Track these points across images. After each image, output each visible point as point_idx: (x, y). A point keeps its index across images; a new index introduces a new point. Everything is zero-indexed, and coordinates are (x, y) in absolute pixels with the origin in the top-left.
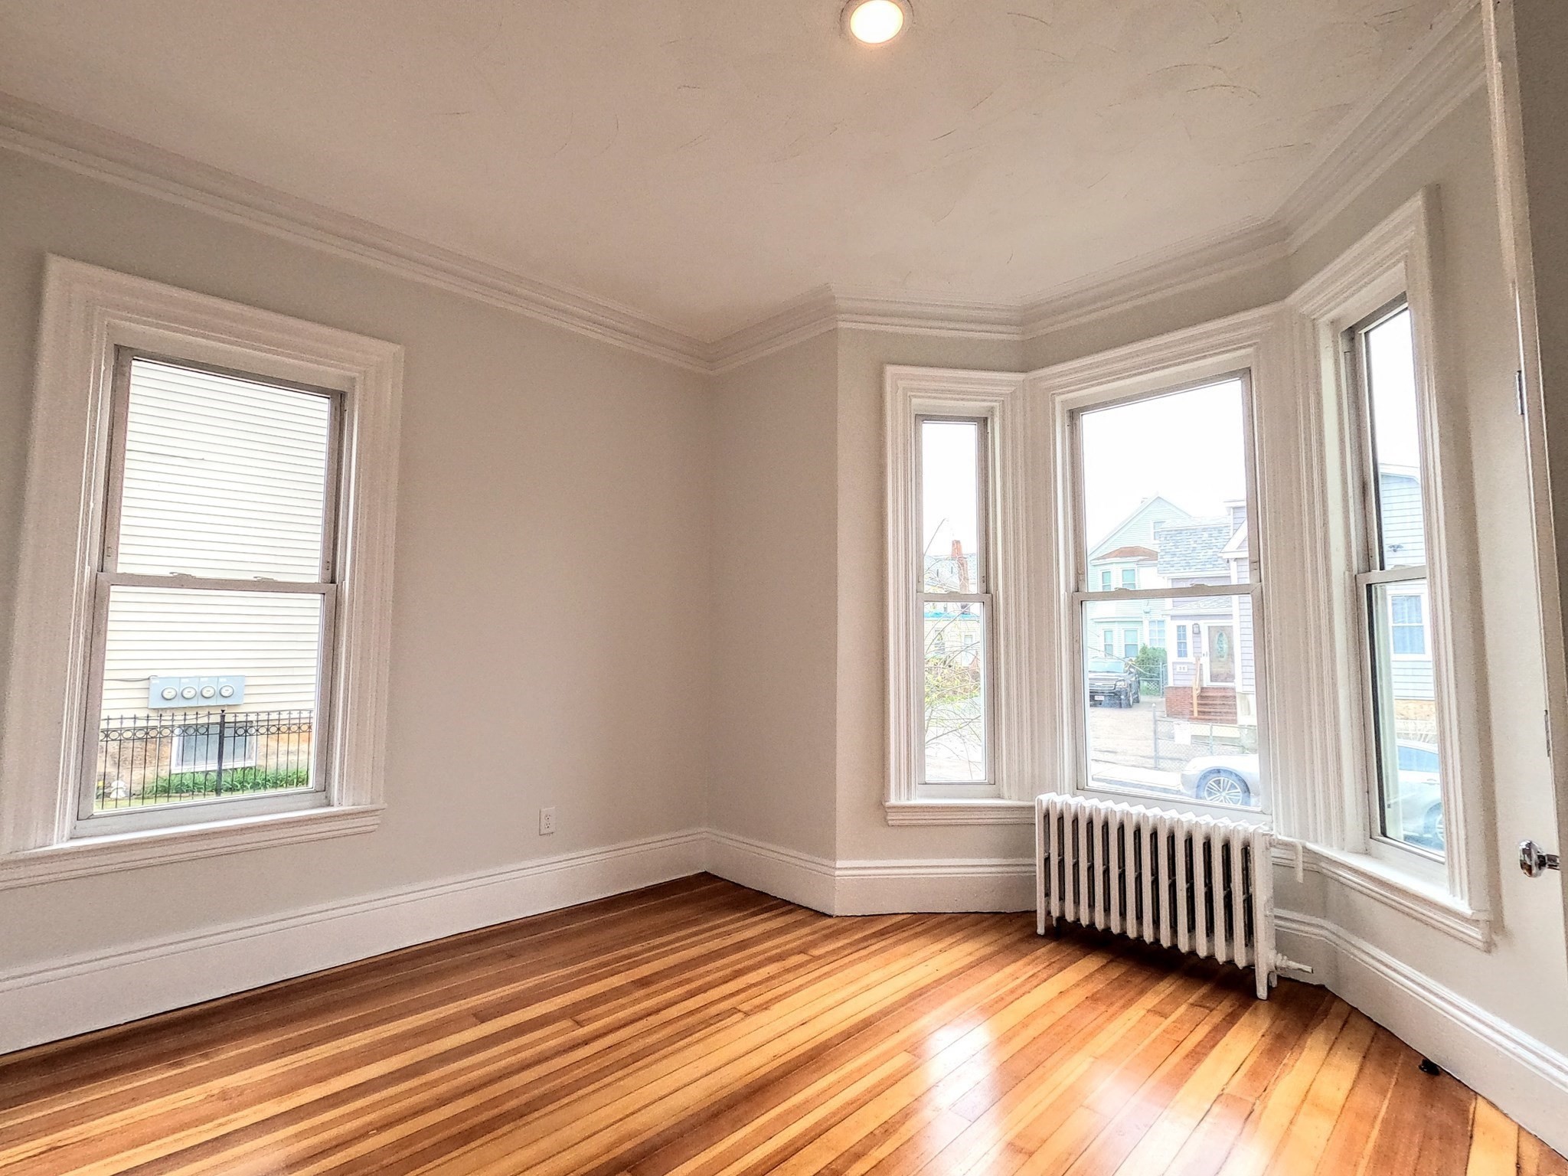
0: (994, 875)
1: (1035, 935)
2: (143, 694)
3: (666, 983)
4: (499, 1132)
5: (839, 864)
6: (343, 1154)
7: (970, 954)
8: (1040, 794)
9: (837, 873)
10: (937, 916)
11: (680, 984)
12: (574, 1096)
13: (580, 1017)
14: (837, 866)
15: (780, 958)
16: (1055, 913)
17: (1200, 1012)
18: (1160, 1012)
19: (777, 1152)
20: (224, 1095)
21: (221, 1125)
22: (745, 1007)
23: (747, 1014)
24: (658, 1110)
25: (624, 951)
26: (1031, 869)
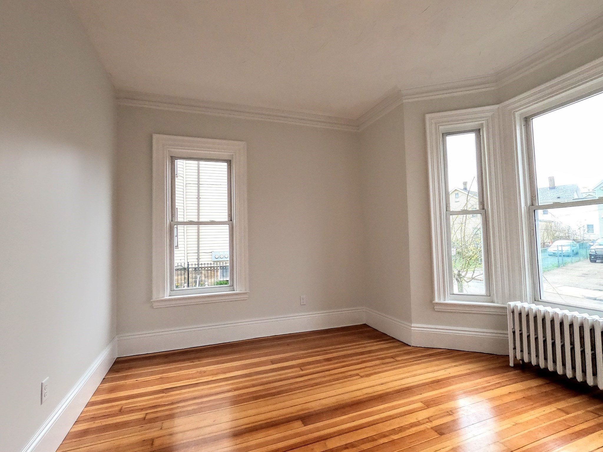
0: (490, 337)
1: (508, 366)
2: (210, 257)
3: (336, 361)
4: (266, 399)
5: (413, 325)
6: (224, 395)
7: (469, 369)
8: (510, 302)
9: (412, 328)
10: (459, 352)
11: (340, 362)
12: (293, 393)
13: (303, 368)
14: (412, 326)
15: (382, 359)
16: (519, 357)
17: (591, 415)
18: (565, 411)
19: (354, 427)
20: (200, 372)
21: (198, 380)
22: (362, 374)
23: (362, 377)
24: (317, 403)
25: (324, 348)
26: (506, 336)
